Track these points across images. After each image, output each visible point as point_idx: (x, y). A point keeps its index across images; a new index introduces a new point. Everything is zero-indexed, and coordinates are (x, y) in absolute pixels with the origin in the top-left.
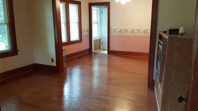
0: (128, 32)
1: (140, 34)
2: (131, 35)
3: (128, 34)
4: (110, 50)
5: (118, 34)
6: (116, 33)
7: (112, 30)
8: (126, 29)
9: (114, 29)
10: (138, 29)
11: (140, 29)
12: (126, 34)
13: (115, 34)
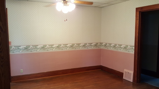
0: (38, 48)
1: (54, 50)
2: (42, 52)
3: (38, 51)
4: (11, 76)
5: (23, 52)
6: (21, 51)
7: (13, 47)
8: (34, 44)
9: (16, 45)
10: (50, 44)
11: (52, 44)
12: (35, 52)
13: (18, 53)
